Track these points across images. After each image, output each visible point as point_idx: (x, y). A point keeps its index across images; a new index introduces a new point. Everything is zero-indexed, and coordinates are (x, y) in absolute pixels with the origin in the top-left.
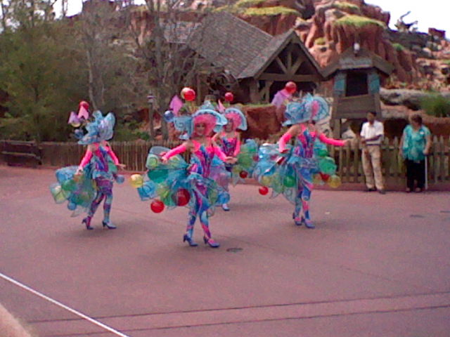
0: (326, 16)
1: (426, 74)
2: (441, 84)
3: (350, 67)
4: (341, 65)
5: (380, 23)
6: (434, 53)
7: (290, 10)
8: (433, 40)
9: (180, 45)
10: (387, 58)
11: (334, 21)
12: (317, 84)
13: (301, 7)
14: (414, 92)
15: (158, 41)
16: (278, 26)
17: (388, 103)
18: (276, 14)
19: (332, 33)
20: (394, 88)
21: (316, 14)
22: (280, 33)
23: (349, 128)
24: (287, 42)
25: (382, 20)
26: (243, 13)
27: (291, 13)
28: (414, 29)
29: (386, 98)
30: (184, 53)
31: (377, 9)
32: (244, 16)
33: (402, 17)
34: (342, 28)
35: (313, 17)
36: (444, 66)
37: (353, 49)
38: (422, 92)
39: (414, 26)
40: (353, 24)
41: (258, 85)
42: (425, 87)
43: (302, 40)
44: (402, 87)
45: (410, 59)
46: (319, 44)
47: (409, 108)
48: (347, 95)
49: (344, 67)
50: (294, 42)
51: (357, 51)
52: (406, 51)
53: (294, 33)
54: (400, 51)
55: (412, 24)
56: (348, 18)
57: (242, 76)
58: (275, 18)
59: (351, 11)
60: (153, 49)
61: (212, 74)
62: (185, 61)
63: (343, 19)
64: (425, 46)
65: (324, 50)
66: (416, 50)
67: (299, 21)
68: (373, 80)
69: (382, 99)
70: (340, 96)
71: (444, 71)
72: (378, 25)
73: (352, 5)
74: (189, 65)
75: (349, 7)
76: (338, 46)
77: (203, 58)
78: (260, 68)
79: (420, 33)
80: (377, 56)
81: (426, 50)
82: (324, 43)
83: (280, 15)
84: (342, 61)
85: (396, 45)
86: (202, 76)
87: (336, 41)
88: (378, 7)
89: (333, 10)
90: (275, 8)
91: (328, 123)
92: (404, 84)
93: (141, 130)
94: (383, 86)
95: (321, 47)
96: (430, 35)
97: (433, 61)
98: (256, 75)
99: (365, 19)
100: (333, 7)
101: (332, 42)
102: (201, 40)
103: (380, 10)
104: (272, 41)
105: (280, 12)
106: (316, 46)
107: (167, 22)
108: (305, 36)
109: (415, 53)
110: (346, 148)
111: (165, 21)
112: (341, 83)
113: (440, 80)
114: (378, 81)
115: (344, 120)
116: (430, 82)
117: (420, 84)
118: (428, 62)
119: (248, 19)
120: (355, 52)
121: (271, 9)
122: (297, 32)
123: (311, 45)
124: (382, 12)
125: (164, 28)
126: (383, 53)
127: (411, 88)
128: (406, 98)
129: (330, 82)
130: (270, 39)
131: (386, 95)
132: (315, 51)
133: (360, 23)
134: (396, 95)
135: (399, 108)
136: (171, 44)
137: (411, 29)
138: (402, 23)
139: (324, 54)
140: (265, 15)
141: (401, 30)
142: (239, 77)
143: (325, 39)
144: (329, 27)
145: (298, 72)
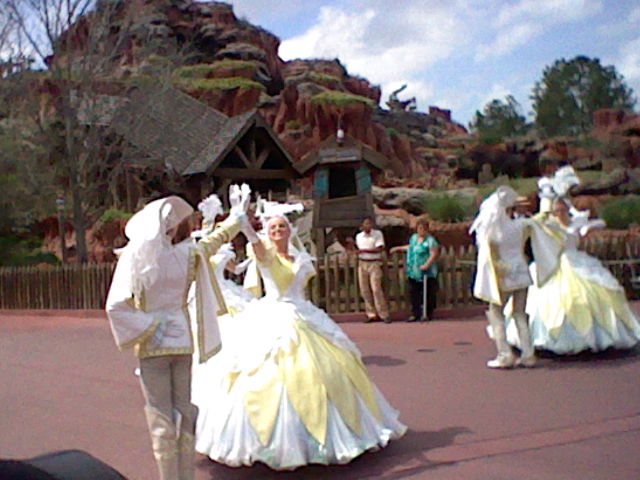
0: (300, 91)
1: (429, 167)
2: (449, 181)
3: (333, 160)
4: (321, 158)
5: (369, 101)
6: (438, 140)
7: (251, 82)
8: (436, 123)
9: (102, 128)
10: (378, 148)
11: (309, 98)
12: (292, 181)
13: (266, 78)
14: (414, 191)
15: (68, 123)
16: (236, 103)
17: (383, 206)
18: (232, 87)
19: (307, 115)
20: (389, 186)
21: (286, 88)
22: (239, 114)
23: (336, 239)
24: (249, 125)
25: (371, 98)
26: (187, 86)
27: (252, 87)
28: (412, 108)
29: (381, 199)
30: (108, 140)
31: (363, 83)
32: (189, 89)
33: (395, 93)
34: (320, 107)
35: (282, 92)
36: (451, 157)
37: (336, 136)
38: (424, 192)
39: (412, 105)
40: (333, 102)
41: (212, 184)
42: (429, 184)
43: (268, 121)
44: (400, 185)
45: (408, 147)
46: (290, 128)
47: (410, 212)
48: (331, 197)
49: (325, 160)
50: (258, 125)
51: (341, 139)
52: (403, 137)
53: (258, 112)
54: (394, 138)
55: (408, 102)
56: (327, 95)
57: (189, 171)
58: (231, 93)
59: (332, 86)
60: (62, 133)
61: (147, 169)
62: (109, 150)
63: (320, 96)
64: (426, 131)
65: (296, 136)
66: (415, 136)
67: (264, 98)
68: (362, 177)
69: (375, 201)
70: (322, 197)
71: (452, 164)
72: (365, 103)
73: (330, 77)
74: (115, 157)
75: (328, 80)
76: (316, 131)
77: (134, 147)
78: (213, 160)
79: (418, 114)
80: (366, 146)
81: (428, 136)
82: (297, 128)
83: (238, 88)
84: (322, 153)
85: (389, 131)
86: (132, 171)
87: (313, 124)
88: (364, 80)
89: (309, 84)
90: (232, 79)
91: (309, 233)
92: (402, 181)
93: (44, 249)
94: (376, 185)
95: (294, 132)
96: (432, 116)
97: (437, 150)
98: (208, 170)
99: (349, 96)
100: (307, 79)
101: (308, 126)
102: (132, 122)
103: (368, 83)
104: (228, 124)
105: (238, 85)
106: (288, 131)
107: (82, 96)
108: (273, 118)
109: (414, 140)
110: (334, 267)
111: (79, 95)
112: (322, 181)
113: (447, 174)
114: (369, 178)
115: (328, 230)
116: (435, 178)
117: (422, 179)
118: (430, 152)
119: (196, 94)
120: (339, 141)
121: (226, 80)
122: (262, 112)
123: (281, 128)
124: (370, 86)
125: (78, 105)
126: (374, 140)
127: (410, 187)
128: (405, 199)
129: (307, 180)
130: (226, 121)
131: (380, 196)
132: (286, 137)
133: (343, 100)
134: (393, 196)
135: (397, 212)
136: (88, 126)
137: (407, 109)
138: (397, 101)
139: (298, 142)
140: (218, 88)
141: (395, 111)
142: (185, 173)
143: (298, 122)
144: (304, 106)
145: (264, 167)
